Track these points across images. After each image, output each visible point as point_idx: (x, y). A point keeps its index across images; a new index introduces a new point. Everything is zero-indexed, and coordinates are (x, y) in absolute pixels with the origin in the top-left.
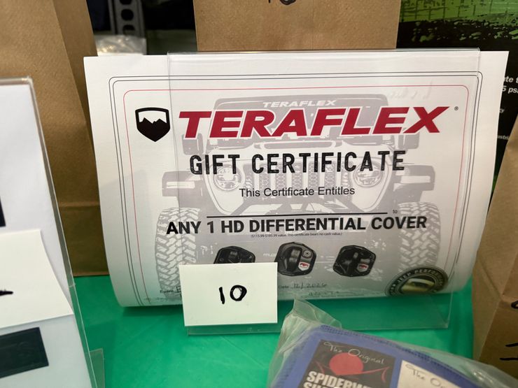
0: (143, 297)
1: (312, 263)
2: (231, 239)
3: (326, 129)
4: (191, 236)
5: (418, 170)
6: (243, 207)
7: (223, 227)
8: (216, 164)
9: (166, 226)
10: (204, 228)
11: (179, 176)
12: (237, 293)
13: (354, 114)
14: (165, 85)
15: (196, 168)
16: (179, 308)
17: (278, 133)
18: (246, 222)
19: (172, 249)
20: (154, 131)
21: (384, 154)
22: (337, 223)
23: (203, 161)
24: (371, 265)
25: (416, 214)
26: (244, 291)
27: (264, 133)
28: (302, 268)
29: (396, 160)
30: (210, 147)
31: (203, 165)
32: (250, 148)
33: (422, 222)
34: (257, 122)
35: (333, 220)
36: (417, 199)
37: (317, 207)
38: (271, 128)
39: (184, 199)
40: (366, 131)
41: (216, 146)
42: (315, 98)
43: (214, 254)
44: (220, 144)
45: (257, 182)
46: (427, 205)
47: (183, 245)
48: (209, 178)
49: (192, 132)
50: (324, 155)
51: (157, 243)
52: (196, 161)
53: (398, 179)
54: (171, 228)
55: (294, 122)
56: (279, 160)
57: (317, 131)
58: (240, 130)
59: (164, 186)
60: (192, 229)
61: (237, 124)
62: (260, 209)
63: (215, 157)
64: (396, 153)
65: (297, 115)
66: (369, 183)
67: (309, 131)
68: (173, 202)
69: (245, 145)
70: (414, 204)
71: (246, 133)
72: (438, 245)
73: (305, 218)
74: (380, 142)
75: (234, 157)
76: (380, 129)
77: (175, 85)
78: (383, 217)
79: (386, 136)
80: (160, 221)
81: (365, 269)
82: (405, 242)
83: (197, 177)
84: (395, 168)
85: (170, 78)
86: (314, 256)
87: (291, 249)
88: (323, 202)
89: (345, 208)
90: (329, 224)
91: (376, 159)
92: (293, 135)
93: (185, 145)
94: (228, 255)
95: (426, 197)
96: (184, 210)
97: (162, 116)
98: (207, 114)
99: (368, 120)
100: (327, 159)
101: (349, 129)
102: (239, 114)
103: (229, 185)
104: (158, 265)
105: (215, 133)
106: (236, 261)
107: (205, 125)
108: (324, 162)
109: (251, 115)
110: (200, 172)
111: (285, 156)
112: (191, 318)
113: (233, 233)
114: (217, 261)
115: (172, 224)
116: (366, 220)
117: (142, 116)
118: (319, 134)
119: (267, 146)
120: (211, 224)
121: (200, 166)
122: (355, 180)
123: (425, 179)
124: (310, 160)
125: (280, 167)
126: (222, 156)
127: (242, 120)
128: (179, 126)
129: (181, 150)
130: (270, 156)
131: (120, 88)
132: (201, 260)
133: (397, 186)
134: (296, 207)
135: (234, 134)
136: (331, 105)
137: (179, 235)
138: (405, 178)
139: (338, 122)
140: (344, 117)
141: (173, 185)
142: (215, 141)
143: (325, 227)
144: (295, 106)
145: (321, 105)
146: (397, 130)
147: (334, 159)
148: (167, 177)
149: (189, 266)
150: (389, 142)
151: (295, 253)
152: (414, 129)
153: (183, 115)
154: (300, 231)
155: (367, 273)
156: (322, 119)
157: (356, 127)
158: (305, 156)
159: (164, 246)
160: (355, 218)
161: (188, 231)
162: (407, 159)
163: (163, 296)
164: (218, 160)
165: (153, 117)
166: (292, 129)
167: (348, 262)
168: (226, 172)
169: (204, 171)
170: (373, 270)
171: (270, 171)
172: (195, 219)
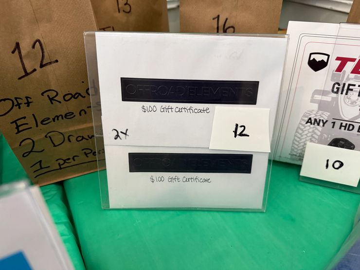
0: (278, 154)
2: (343, 134)
4: (320, 128)
6: (357, 117)
7: (341, 126)
8: (348, 89)
9: (307, 119)
10: (329, 125)
11: (324, 93)
12: (337, 165)
14: (333, 41)
15: (335, 90)
16: (300, 167)
19: (306, 132)
23: (341, 86)
26: (342, 165)
30: (348, 79)
31: (340, 88)
39: (322, 106)
41: (352, 79)
43: (330, 140)
44: (356, 78)
47: (313, 131)
48: (342, 97)
49: (340, 69)
51: (299, 128)
52: (337, 86)
54: (309, 121)
59: (313, 97)
60: (321, 124)
63: (349, 85)
68: (315, 106)
77: (339, 41)
80: (304, 116)
83: (334, 95)
85: (337, 37)
93: (333, 75)
94: (337, 143)
96: (320, 112)
97: (325, 58)
98: (353, 60)
103: (354, 103)
104: (294, 139)
105: (355, 71)
106: (342, 147)
107: (350, 66)
110: (337, 92)
112: (303, 173)
113: (346, 131)
114: (330, 145)
115: (310, 119)
117: (313, 57)
120: (334, 123)
121: (338, 89)
126: (354, 85)
128: (334, 64)
129: (329, 78)
131: (306, 39)
132: (321, 141)
137: (312, 126)
141: (318, 97)
142: (353, 75)
148: (317, 92)
149: (312, 143)
153: (338, 59)
159: (302, 130)
161: (318, 124)
163: (289, 157)
164: (351, 87)
165: (319, 58)
168: (354, 95)
169: (340, 92)
172: (325, 118)
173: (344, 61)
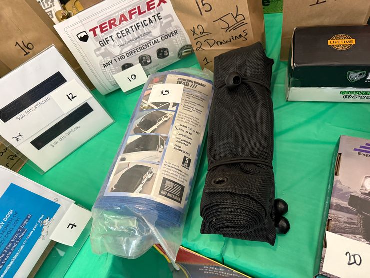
0: (108, 89)
1: (151, 59)
2: (123, 62)
3: (133, 16)
4: (112, 66)
5: (167, 17)
6: (122, 50)
7: (119, 59)
8: (107, 41)
9: (103, 65)
10: (114, 62)
11: (99, 49)
12: (134, 77)
13: (139, 8)
14: (80, 24)
15: (102, 45)
16: (120, 89)
17: (120, 23)
18: (125, 54)
19: (108, 71)
20: (85, 39)
21: (154, 16)
22: (152, 43)
23: (103, 42)
24: (168, 52)
25: (173, 30)
26: (135, 76)
27: (116, 25)
28: (149, 61)
29: (159, 17)
30: (103, 37)
31: (104, 43)
32: (115, 31)
33: (176, 32)
34: (112, 23)
35: (150, 43)
36: (171, 26)
37: (143, 41)
38: (117, 23)
39: (104, 55)
40: (145, 11)
41: (104, 36)
42: (125, 8)
43: (121, 68)
44: (105, 34)
45: (122, 41)
46: (175, 26)
48: (107, 46)
49: (95, 34)
50: (137, 24)
51: (103, 72)
52: (101, 43)
53: (162, 22)
54: (105, 66)
55: (123, 18)
56: (125, 31)
57: (131, 18)
58: (108, 27)
59: (96, 54)
60: (111, 63)
61: (107, 26)
62: (127, 49)
63: (106, 39)
64: (158, 14)
65: (123, 15)
66: (155, 27)
67: (129, 19)
68: (101, 57)
69: (113, 31)
70: (171, 28)
71: (111, 27)
72: (185, 37)
73: (141, 46)
74: (151, 13)
75: (111, 36)
76: (149, 9)
77: (84, 22)
78: (164, 36)
79: (152, 10)
80: (101, 65)
81: (167, 54)
82: (174, 40)
83: (104, 47)
84: (160, 19)
85: (81, 21)
86: (150, 56)
87: (142, 57)
88: (144, 39)
89: (151, 38)
90: (149, 44)
91: (153, 19)
92: (125, 22)
93: (95, 39)
94: (125, 67)
95: (173, 24)
96: (105, 59)
97: (85, 33)
98: (97, 27)
99: (144, 8)
100: (139, 25)
101: (140, 13)
102: (106, 23)
103: (114, 45)
105: (102, 31)
106: (128, 67)
107: (98, 31)
108: (138, 26)
109: (110, 21)
110: (104, 45)
111: (126, 29)
112: (124, 90)
113: (123, 60)
114: (123, 70)
115: (104, 64)
116: (160, 39)
117: (79, 36)
118: (132, 18)
119: (119, 29)
120: (115, 59)
121: (103, 43)
122: (150, 27)
123: (170, 18)
124: (134, 27)
125: (126, 33)
126: (108, 38)
127: (108, 24)
128: (91, 34)
129: (95, 41)
130: (121, 31)
131: (69, 30)
133: (163, 24)
134: (137, 44)
135: (108, 29)
136: (131, 8)
137: (108, 67)
138: (164, 21)
139: (136, 12)
140: (137, 10)
141: (98, 52)
142: (103, 34)
143: (149, 46)
144: (121, 13)
145: (128, 9)
146: (154, 7)
147: (140, 24)
148: (96, 51)
149: (116, 75)
150: (154, 12)
151: (144, 58)
152: (159, 4)
153: (90, 30)
154: (142, 51)
155: (168, 55)
156: (131, 13)
157: (142, 11)
158: (132, 27)
160: (156, 39)
161: (110, 64)
162: (162, 15)
163: (113, 87)
165: (82, 35)
166: (123, 21)
167: (161, 54)
168: (111, 42)
170: (170, 53)
171: (124, 36)
172: (110, 60)
173: (94, 30)
